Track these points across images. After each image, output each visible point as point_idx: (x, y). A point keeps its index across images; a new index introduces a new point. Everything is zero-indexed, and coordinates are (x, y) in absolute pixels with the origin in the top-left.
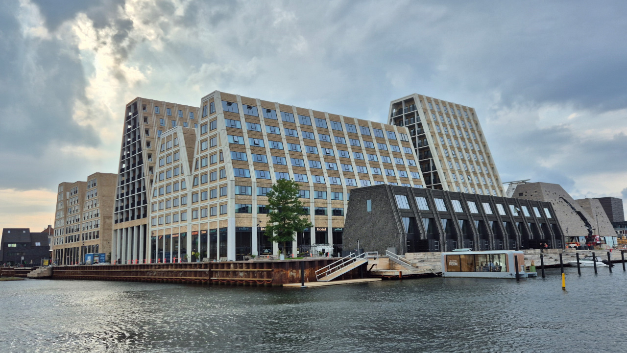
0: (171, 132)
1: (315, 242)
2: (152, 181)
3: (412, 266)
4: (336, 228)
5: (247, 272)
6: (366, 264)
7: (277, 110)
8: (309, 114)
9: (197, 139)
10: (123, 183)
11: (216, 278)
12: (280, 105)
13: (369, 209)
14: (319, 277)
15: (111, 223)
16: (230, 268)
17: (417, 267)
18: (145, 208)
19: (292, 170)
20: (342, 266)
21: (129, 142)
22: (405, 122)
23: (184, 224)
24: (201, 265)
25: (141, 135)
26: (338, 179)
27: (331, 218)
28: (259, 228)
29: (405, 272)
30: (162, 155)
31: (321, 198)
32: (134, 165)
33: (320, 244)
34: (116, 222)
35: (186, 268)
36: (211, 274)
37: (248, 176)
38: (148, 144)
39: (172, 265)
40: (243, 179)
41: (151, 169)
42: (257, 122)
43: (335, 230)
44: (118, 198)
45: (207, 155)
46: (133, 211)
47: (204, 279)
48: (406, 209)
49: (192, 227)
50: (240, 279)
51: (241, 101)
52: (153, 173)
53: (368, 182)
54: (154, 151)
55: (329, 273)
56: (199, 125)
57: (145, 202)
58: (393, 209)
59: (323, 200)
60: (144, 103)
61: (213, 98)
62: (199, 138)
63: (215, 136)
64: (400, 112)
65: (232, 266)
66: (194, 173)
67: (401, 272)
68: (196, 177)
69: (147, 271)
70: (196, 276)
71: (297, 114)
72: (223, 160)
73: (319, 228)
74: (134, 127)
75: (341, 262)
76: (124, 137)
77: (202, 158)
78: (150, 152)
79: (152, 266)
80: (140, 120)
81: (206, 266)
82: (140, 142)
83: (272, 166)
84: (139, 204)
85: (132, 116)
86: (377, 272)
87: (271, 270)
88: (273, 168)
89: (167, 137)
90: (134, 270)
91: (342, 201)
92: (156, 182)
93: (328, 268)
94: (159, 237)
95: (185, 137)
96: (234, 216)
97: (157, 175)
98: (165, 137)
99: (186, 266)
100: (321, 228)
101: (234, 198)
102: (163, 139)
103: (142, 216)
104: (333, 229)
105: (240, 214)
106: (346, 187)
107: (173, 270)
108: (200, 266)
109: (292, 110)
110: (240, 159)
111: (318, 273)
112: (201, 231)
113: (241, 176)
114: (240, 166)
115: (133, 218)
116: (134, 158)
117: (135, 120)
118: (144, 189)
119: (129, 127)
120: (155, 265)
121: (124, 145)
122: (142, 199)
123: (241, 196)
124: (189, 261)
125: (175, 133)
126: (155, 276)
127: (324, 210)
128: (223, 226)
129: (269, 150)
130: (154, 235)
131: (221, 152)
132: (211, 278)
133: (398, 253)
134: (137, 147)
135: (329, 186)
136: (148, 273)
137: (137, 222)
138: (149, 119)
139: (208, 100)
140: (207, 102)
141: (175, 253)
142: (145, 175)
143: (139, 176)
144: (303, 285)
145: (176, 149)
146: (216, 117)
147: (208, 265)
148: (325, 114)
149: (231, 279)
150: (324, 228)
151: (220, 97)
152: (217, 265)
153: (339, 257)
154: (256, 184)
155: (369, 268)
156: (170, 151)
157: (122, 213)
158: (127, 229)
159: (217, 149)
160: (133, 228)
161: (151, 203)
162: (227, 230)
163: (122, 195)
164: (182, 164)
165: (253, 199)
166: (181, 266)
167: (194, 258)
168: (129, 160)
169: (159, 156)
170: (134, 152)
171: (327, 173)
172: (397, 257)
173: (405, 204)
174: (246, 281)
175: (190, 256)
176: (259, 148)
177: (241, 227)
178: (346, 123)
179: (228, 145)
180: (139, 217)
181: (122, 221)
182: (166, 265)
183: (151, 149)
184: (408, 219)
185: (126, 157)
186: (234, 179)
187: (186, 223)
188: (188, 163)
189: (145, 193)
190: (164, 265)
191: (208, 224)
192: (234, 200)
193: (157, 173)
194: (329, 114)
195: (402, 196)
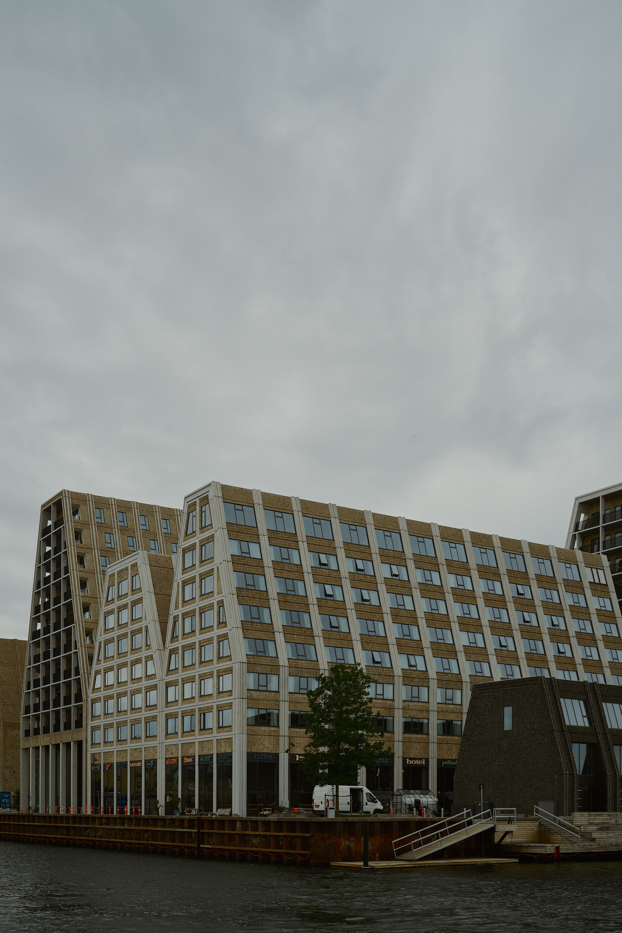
0: (127, 563)
1: (401, 787)
2: (91, 658)
3: (583, 836)
4: (446, 760)
5: (265, 836)
6: (492, 830)
7: (333, 520)
8: (398, 526)
9: (175, 579)
10: (37, 659)
11: (209, 846)
12: (340, 509)
13: (508, 724)
14: (400, 852)
15: (18, 735)
16: (234, 830)
17: (593, 840)
18: (79, 709)
19: (359, 643)
20: (444, 834)
21: (47, 580)
22: (604, 542)
23: (151, 743)
24: (182, 821)
25: (70, 567)
26: (453, 663)
27: (435, 741)
28: (292, 757)
29: (565, 848)
30: (110, 607)
31: (417, 700)
32: (57, 626)
33: (412, 791)
34: (27, 733)
35: (156, 826)
36: (201, 838)
37: (272, 653)
38: (83, 585)
39: (130, 819)
40: (263, 661)
41: (89, 633)
42: (293, 545)
43: (444, 763)
44: (29, 688)
45: (194, 611)
46: (57, 713)
47: (189, 848)
48: (581, 727)
49: (167, 750)
50: (253, 849)
51: (261, 502)
52: (92, 642)
53: (516, 669)
54: (95, 598)
55: (418, 845)
56: (180, 551)
57: (79, 698)
58: (555, 726)
59: (420, 704)
60: (76, 502)
61: (207, 498)
62: (179, 577)
63: (210, 573)
64: (593, 520)
65: (238, 825)
66: (170, 645)
67: (557, 848)
68: (173, 651)
69: (87, 828)
70: (174, 842)
71: (373, 527)
72: (225, 623)
73: (411, 759)
74: (57, 549)
75: (442, 826)
76: (38, 569)
77: (185, 615)
78: (87, 600)
79: (94, 819)
80: (69, 536)
81: (191, 823)
82: (67, 580)
83: (321, 634)
84: (67, 701)
85: (52, 528)
86: (512, 846)
87: (308, 835)
88: (321, 639)
89: (120, 572)
90: (64, 825)
91: (459, 707)
92: (98, 660)
93: (417, 836)
94: (105, 765)
95: (152, 573)
96: (245, 731)
97: (100, 647)
98: (116, 571)
99: (156, 821)
100: (416, 759)
101: (245, 696)
102: (112, 576)
103: (73, 725)
104: (439, 761)
105: (257, 728)
106: (468, 679)
107: (134, 828)
108: (181, 823)
109: (363, 519)
110: (258, 621)
111: (398, 844)
112: (182, 758)
113: (259, 654)
114: (258, 635)
115: (57, 728)
116: (58, 611)
117: (58, 535)
118: (77, 673)
119: (48, 549)
120: (101, 818)
121: (38, 584)
122: (74, 691)
123: (258, 693)
124: (162, 812)
125: (135, 566)
126: (101, 837)
127: (422, 724)
128: (224, 749)
129: (315, 602)
130: (96, 763)
131: (221, 604)
132: (201, 846)
133: (558, 812)
134: (63, 590)
135: (435, 676)
136: (88, 831)
137: (65, 736)
138: (85, 534)
139: (197, 500)
140: (195, 504)
141: (136, 797)
142: (79, 645)
143: (68, 648)
144: (366, 864)
145: (137, 596)
146: (212, 536)
147: (195, 822)
148: (432, 526)
149: (236, 848)
150: (421, 759)
151: (220, 494)
152: (211, 822)
153: (442, 817)
154: (287, 669)
155: (497, 839)
156: (124, 601)
157: (37, 718)
158: (47, 748)
159: (215, 600)
160: (57, 746)
161: (89, 700)
162: (231, 757)
163: (37, 683)
164: (147, 627)
165: (281, 699)
166: (146, 821)
167: (170, 807)
168: (47, 615)
169: (104, 609)
170: (57, 600)
171: (430, 650)
172: (555, 820)
173: (579, 717)
174: (264, 853)
175: (163, 804)
176: (295, 599)
177: (257, 753)
178: (474, 545)
179: (235, 592)
180: (67, 726)
181: (37, 732)
182: (120, 818)
183: (89, 594)
184: (584, 747)
185: (42, 608)
186: (245, 660)
187: (155, 742)
188: (158, 624)
189: (78, 681)
190: (115, 819)
191: (197, 744)
192: (245, 701)
193: (100, 643)
194: (440, 527)
195: (576, 702)
